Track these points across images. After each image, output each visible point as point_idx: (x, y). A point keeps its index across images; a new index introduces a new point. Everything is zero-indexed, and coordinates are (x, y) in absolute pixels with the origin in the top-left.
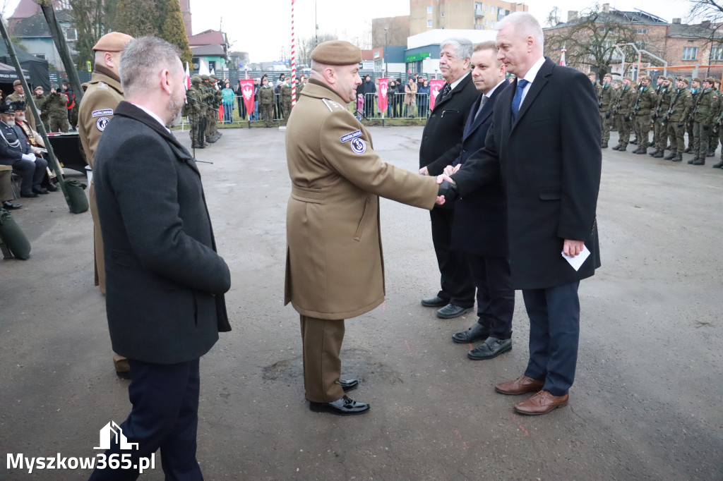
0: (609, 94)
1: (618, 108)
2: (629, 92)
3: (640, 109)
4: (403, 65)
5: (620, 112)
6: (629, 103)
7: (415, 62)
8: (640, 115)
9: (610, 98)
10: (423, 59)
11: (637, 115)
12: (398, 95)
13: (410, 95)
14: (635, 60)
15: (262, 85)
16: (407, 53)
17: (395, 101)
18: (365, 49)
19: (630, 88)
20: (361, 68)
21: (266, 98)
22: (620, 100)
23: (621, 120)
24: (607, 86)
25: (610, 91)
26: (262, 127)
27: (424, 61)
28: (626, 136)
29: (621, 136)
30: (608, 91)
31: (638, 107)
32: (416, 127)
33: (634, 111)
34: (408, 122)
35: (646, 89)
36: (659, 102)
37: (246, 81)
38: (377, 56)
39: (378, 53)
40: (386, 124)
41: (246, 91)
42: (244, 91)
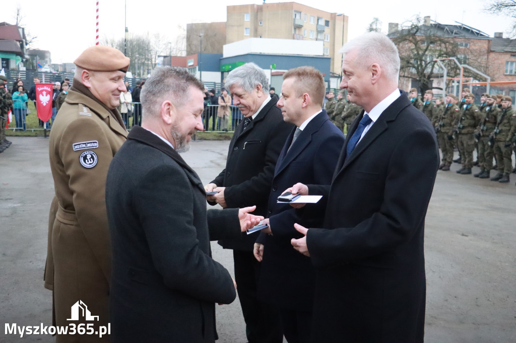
0: (431, 111)
1: (441, 126)
2: (452, 110)
3: (464, 128)
4: (219, 74)
5: (443, 130)
6: (452, 121)
8: (463, 134)
9: (431, 115)
11: (460, 133)
12: (211, 107)
13: (224, 107)
14: (457, 75)
15: (61, 90)
16: (223, 62)
17: (208, 113)
18: (179, 55)
19: (453, 106)
22: (443, 118)
23: (444, 139)
24: (428, 103)
25: (432, 108)
28: (449, 154)
29: (444, 156)
30: (430, 108)
31: (461, 126)
33: (457, 130)
34: (221, 136)
35: (469, 107)
36: (483, 121)
37: (43, 85)
38: (191, 64)
39: (193, 60)
40: (197, 138)
41: (43, 95)
42: (41, 96)
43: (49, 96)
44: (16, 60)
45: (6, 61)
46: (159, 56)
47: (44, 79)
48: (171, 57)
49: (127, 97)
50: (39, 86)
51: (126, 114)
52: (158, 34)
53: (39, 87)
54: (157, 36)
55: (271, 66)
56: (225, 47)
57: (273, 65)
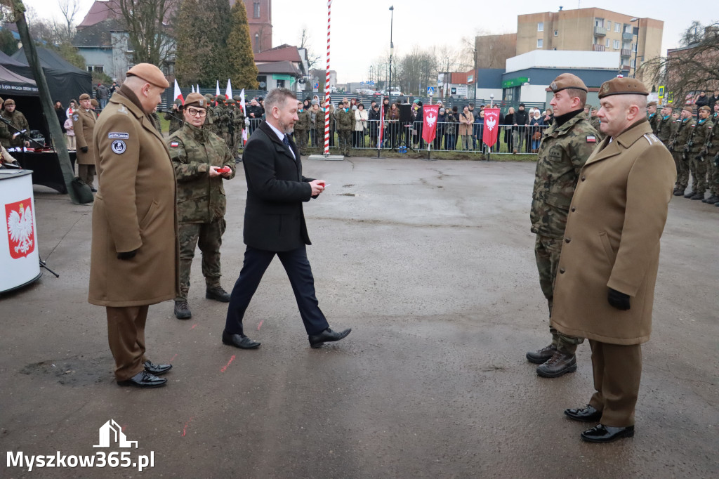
0: (669, 128)
1: (674, 144)
7: (513, 88)
10: (522, 84)
13: (465, 124)
16: (505, 78)
18: (462, 71)
20: (455, 93)
27: (522, 87)
30: (668, 123)
32: (464, 162)
34: (458, 156)
38: (471, 80)
39: (472, 76)
40: (431, 156)
44: (291, 82)
45: (281, 83)
46: (440, 73)
48: (451, 73)
49: (362, 115)
51: (362, 132)
52: (445, 49)
54: (444, 51)
56: (508, 61)
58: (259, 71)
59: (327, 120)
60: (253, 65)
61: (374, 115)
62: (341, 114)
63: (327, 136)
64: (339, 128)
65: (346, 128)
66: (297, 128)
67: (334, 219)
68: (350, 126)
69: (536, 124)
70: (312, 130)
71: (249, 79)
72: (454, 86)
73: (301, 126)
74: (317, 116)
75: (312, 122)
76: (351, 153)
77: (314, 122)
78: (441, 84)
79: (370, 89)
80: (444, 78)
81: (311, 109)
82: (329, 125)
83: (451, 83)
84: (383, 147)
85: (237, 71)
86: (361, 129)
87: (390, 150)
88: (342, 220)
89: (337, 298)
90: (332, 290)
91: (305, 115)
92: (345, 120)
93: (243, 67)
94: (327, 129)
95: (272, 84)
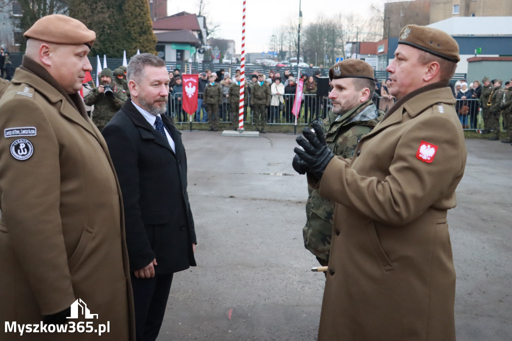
13: (386, 99)
18: (371, 41)
21: (211, 97)
26: (206, 130)
37: (188, 76)
38: (381, 50)
39: (383, 46)
41: (189, 87)
42: (186, 88)
43: (194, 88)
44: (191, 51)
45: (181, 53)
46: (348, 43)
47: (190, 69)
48: (360, 43)
49: (278, 89)
50: (185, 77)
51: (276, 107)
53: (186, 79)
55: (476, 50)
57: (478, 49)
58: (157, 40)
59: (241, 94)
60: (151, 34)
61: (291, 89)
62: (256, 88)
63: (241, 111)
64: (252, 103)
65: (260, 102)
66: (209, 102)
67: (270, 200)
68: (265, 101)
69: (464, 97)
70: (225, 104)
71: (147, 49)
72: (363, 57)
73: (212, 99)
74: (231, 90)
75: (224, 96)
76: (266, 129)
77: (227, 96)
78: (349, 55)
79: (273, 59)
80: (352, 48)
81: (222, 82)
82: (243, 100)
83: (359, 53)
84: (298, 122)
85: (134, 40)
86: (277, 104)
87: (307, 126)
88: (279, 201)
89: (301, 285)
90: (294, 277)
91: (217, 88)
92: (259, 93)
93: (140, 35)
94: (242, 104)
95: (171, 54)
